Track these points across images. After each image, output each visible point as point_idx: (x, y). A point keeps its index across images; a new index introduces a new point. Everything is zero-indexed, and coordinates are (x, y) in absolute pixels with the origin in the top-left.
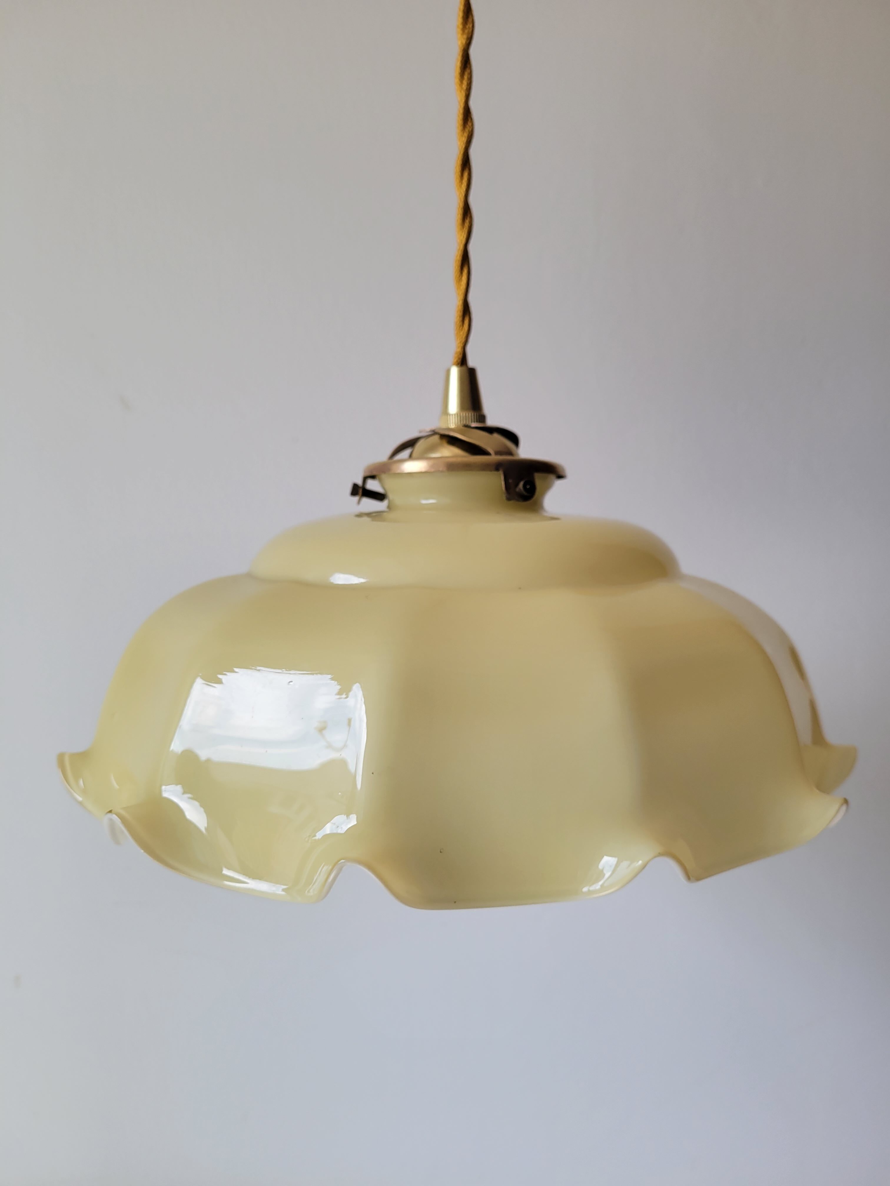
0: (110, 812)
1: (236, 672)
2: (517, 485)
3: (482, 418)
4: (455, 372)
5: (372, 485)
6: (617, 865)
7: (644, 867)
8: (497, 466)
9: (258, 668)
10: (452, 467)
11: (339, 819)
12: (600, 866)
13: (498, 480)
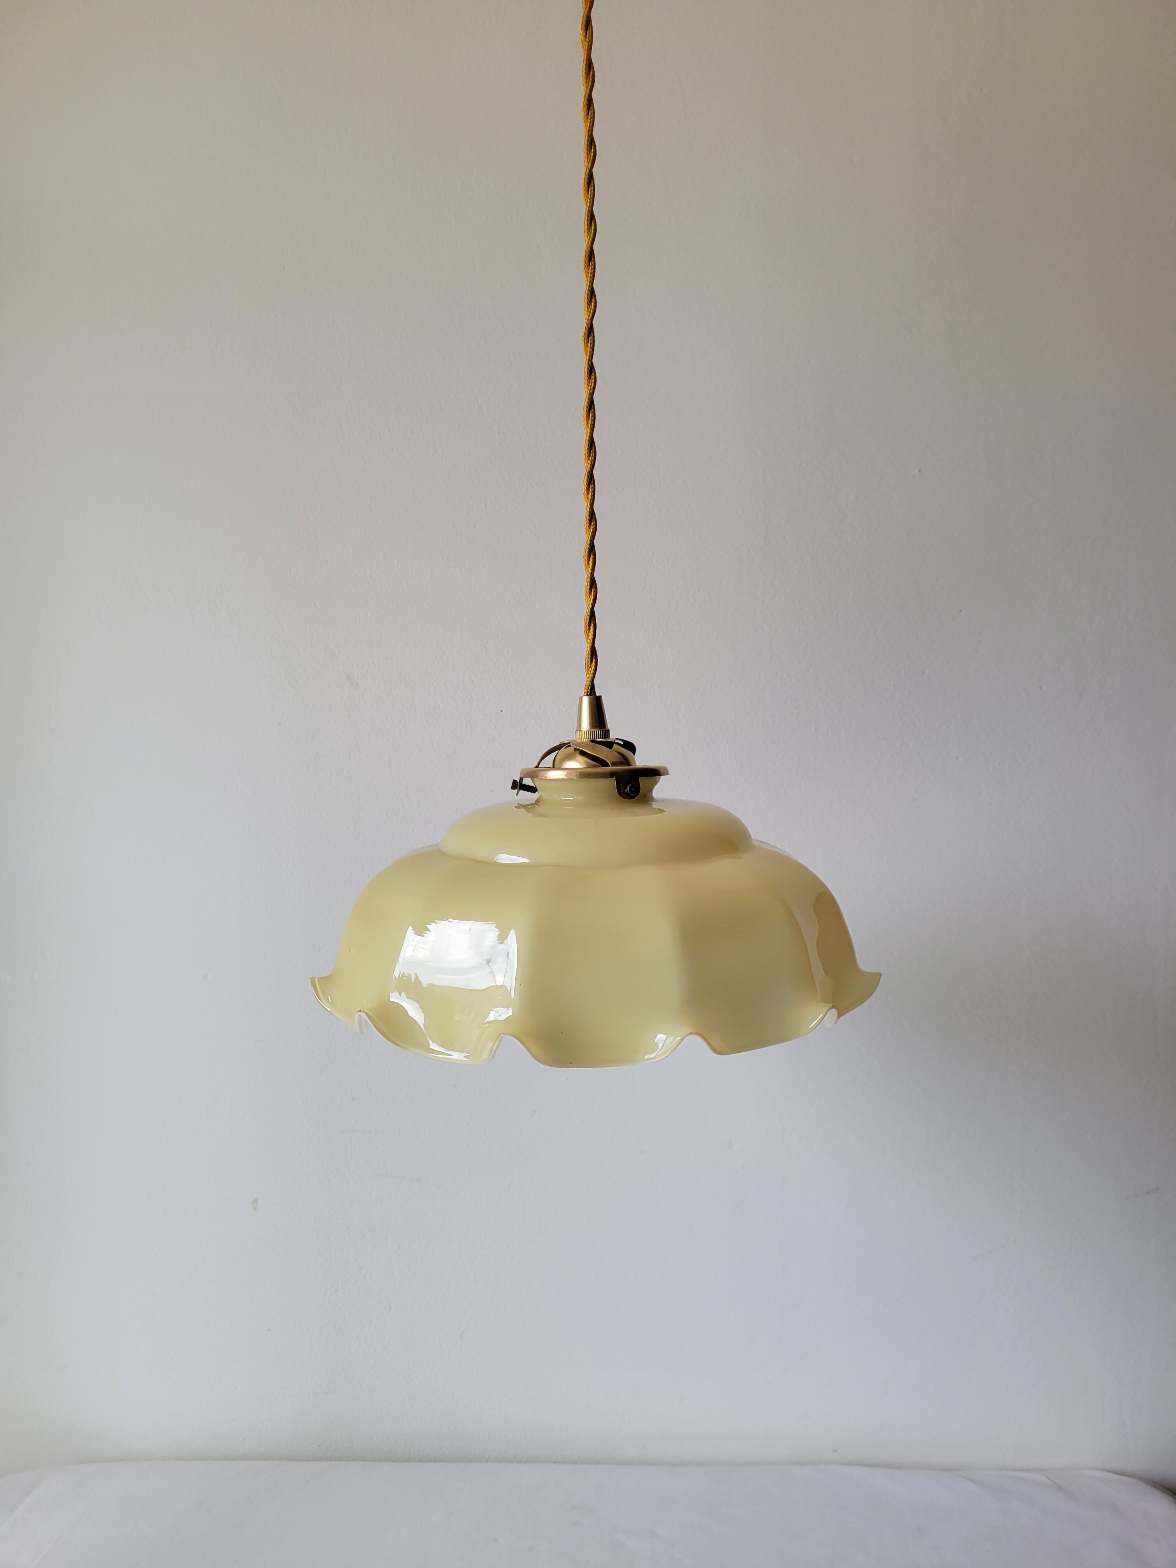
0: (360, 1011)
1: (437, 923)
2: (626, 788)
3: (606, 734)
4: (586, 700)
5: (527, 781)
6: (666, 1038)
7: (682, 1040)
8: (612, 775)
9: (450, 920)
10: (583, 775)
11: (501, 1010)
12: (656, 1041)
13: (612, 783)
